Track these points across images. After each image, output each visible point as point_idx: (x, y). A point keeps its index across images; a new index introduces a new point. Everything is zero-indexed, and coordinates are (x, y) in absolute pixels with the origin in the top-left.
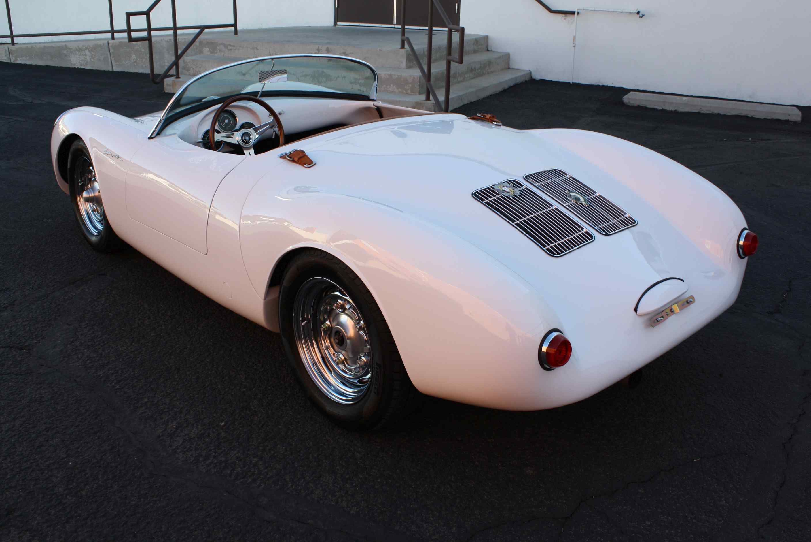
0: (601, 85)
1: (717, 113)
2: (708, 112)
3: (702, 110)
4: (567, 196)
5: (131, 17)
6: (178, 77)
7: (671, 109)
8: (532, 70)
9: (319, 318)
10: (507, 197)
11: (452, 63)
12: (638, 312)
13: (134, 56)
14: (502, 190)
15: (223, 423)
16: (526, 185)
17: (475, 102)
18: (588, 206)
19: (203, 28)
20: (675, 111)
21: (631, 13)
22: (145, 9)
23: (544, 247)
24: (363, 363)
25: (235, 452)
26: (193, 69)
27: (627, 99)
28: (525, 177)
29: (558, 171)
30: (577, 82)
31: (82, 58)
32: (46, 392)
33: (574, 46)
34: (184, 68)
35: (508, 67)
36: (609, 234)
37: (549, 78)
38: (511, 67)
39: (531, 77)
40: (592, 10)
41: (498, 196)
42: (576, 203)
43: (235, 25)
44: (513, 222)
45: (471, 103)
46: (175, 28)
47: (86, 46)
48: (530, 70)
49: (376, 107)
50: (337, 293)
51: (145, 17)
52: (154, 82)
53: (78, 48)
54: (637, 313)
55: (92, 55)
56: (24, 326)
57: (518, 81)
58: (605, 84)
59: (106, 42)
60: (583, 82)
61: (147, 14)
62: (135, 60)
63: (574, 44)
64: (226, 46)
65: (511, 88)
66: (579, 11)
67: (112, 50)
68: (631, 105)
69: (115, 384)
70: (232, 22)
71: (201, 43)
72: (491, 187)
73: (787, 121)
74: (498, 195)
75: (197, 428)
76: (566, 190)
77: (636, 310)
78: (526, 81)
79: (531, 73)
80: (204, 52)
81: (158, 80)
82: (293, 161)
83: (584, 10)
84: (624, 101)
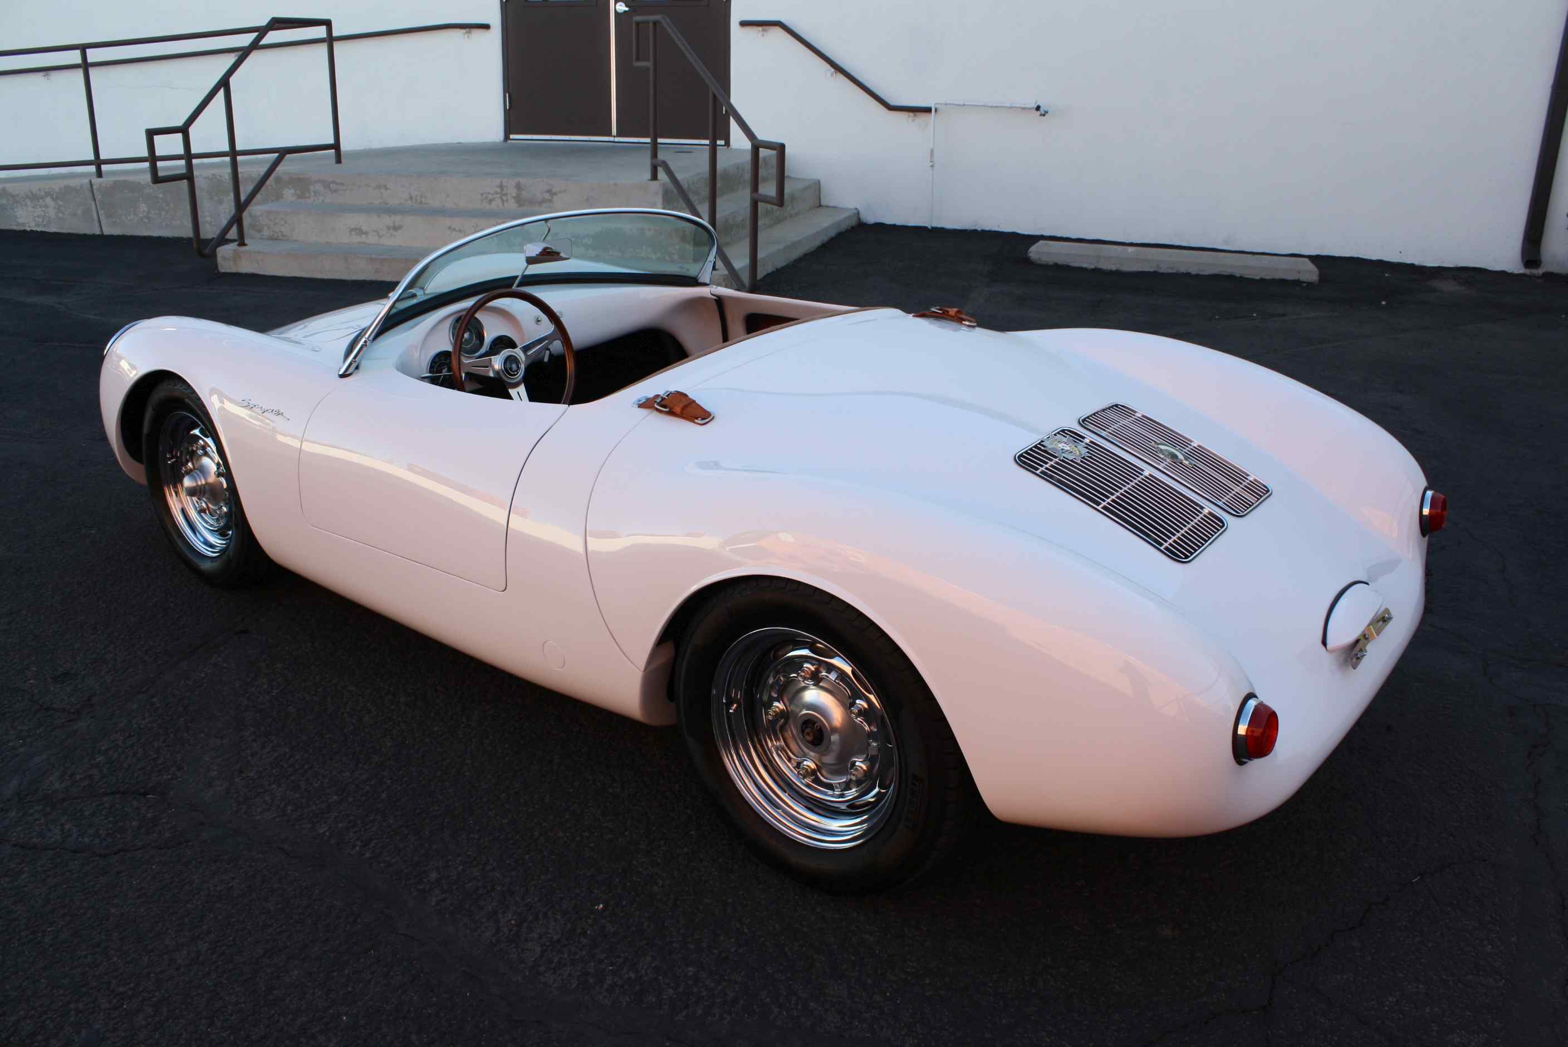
0: (979, 230)
1: (1185, 272)
2: (1170, 271)
3: (1160, 268)
4: (1157, 452)
5: (156, 138)
6: (242, 244)
7: (1109, 268)
8: (858, 207)
9: (761, 697)
10: (1072, 461)
11: (759, 203)
12: (1328, 646)
13: (143, 207)
14: (1060, 449)
15: (601, 906)
16: (1089, 437)
17: (782, 268)
18: (1193, 467)
19: (284, 152)
20: (1116, 270)
21: (1024, 108)
22: (179, 123)
23: (1161, 546)
24: (860, 775)
25: (649, 959)
26: (269, 228)
27: (1036, 252)
28: (1080, 420)
29: (1121, 407)
30: (939, 226)
31: (39, 211)
32: (233, 878)
33: (932, 166)
34: (252, 226)
35: (818, 205)
36: (1242, 514)
37: (889, 220)
38: (822, 203)
39: (859, 219)
40: (959, 105)
41: (1057, 460)
42: (1175, 463)
43: (336, 146)
44: (1098, 505)
45: (777, 270)
46: (233, 153)
47: (47, 190)
48: (856, 209)
49: (715, 297)
50: (805, 652)
51: (179, 136)
52: (201, 254)
53: (29, 194)
54: (1327, 648)
55: (60, 206)
56: (132, 746)
57: (843, 227)
58: (987, 229)
59: (86, 181)
60: (949, 225)
61: (184, 130)
62: (145, 214)
63: (931, 162)
64: (326, 185)
65: (832, 240)
66: (937, 106)
67: (98, 197)
68: (1043, 263)
69: (360, 848)
70: (331, 141)
71: (278, 180)
72: (1039, 444)
73: (1297, 283)
74: (1056, 457)
75: (556, 920)
76: (1151, 442)
77: (1324, 643)
78: (853, 228)
79: (858, 213)
80: (285, 196)
81: (207, 251)
82: (672, 413)
83: (946, 104)
84: (1030, 257)
